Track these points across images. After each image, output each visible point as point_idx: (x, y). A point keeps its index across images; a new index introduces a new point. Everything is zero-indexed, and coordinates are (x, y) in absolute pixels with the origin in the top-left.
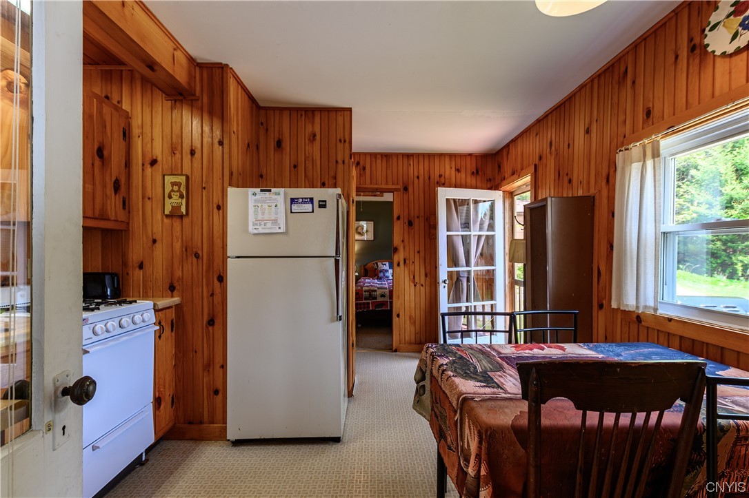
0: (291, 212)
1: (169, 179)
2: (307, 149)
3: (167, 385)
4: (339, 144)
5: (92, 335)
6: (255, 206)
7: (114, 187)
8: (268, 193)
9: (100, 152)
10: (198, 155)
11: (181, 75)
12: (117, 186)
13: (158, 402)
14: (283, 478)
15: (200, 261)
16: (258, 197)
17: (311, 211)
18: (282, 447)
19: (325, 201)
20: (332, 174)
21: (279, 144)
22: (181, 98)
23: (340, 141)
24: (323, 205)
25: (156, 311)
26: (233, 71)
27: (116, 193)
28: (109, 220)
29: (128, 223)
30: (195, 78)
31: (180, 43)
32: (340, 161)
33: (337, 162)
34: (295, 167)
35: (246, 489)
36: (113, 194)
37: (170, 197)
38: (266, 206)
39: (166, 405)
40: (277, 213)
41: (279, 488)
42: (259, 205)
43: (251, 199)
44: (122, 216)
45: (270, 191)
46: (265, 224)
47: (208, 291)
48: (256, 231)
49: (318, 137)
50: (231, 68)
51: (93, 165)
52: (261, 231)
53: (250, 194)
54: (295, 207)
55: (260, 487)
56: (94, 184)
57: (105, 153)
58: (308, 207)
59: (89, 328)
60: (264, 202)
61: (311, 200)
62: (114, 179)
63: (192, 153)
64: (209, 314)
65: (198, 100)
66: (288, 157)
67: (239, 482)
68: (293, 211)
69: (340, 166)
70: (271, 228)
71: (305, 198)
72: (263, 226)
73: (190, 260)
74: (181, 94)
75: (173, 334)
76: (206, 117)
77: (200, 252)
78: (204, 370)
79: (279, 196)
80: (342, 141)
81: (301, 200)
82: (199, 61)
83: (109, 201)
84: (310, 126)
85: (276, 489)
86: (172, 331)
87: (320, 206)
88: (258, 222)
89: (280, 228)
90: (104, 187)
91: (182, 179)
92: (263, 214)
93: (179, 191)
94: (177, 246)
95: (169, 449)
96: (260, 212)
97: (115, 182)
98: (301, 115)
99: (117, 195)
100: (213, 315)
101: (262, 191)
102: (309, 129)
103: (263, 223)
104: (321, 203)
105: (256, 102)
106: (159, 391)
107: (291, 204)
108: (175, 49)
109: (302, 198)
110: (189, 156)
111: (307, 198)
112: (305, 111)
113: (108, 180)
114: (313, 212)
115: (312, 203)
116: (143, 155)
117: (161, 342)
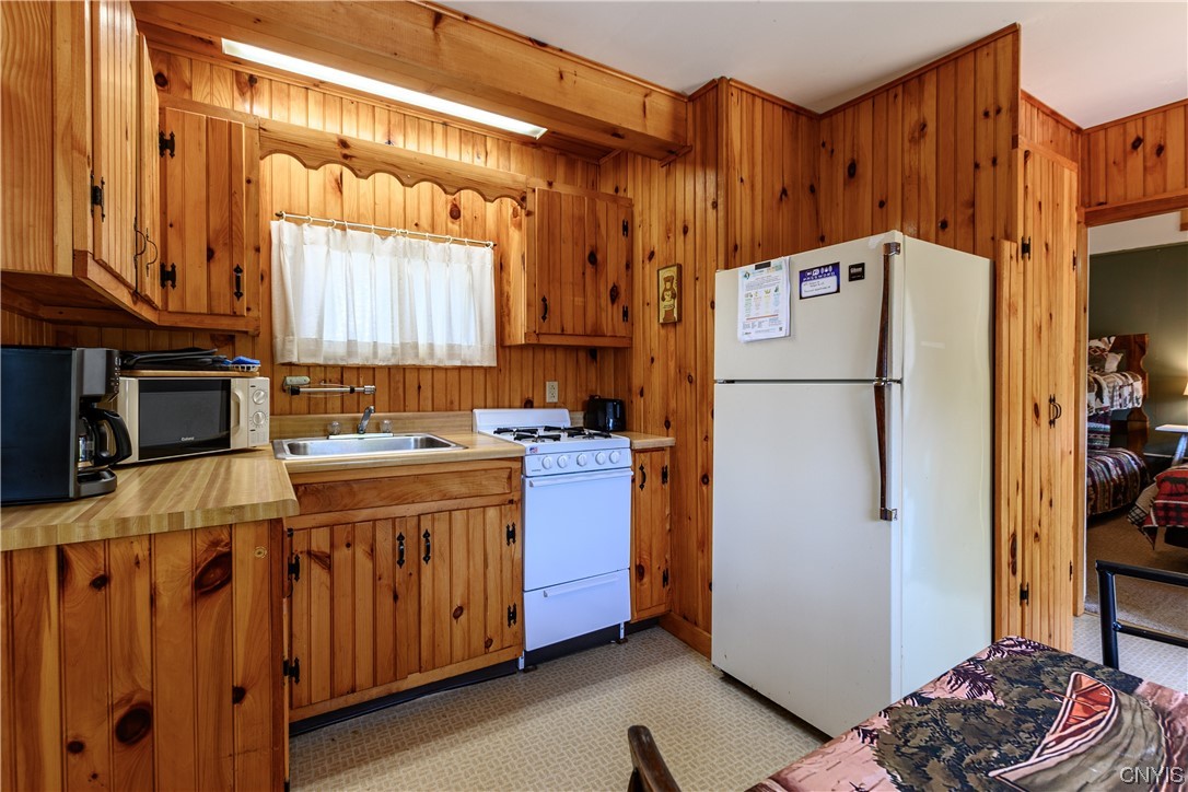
0: (801, 298)
1: (664, 274)
2: (906, 161)
3: (654, 554)
4: (981, 123)
5: (541, 467)
6: (747, 296)
7: (611, 296)
8: (765, 269)
9: (593, 258)
10: (690, 233)
11: (657, 126)
12: (614, 294)
13: (639, 571)
14: (741, 770)
15: (693, 386)
16: (752, 279)
17: (835, 289)
18: (784, 723)
19: (862, 265)
20: (965, 196)
21: (852, 170)
22: (673, 157)
23: (986, 114)
24: (857, 273)
25: (635, 452)
26: (736, 82)
27: (613, 301)
28: (604, 336)
29: (632, 339)
30: (686, 120)
31: (654, 82)
32: (985, 163)
33: (977, 166)
34: (882, 204)
35: (684, 747)
36: (610, 305)
37: (664, 299)
38: (761, 292)
39: (653, 579)
40: (777, 303)
41: (722, 779)
42: (753, 293)
43: (743, 282)
44: (621, 329)
45: (768, 265)
46: (760, 326)
47: (702, 432)
48: (747, 338)
49: (931, 128)
50: (731, 79)
51: (584, 274)
52: (754, 336)
53: (741, 275)
54: (808, 288)
55: (702, 758)
56: (585, 296)
57: (599, 257)
58: (829, 283)
59: (539, 459)
60: (760, 286)
61: (836, 267)
62: (610, 287)
63: (685, 231)
64: (703, 466)
65: (690, 151)
66: (869, 189)
67: (685, 731)
68: (803, 295)
69: (986, 174)
70: (768, 331)
71: (824, 267)
72: (756, 328)
73: (683, 386)
74: (671, 152)
75: (667, 486)
76: (700, 174)
77: (693, 375)
78: (698, 548)
79: (781, 270)
80: (992, 114)
81: (816, 272)
82: (689, 93)
83: (604, 315)
84: (914, 109)
85: (717, 777)
86: (664, 482)
87: (853, 277)
88: (750, 322)
89: (781, 329)
90: (598, 297)
91: (673, 272)
92: (758, 306)
93: (671, 287)
94: (672, 365)
95: (655, 640)
96: (753, 304)
97: (612, 290)
98: (896, 96)
99: (615, 306)
100: (708, 469)
101: (757, 267)
102: (913, 117)
103: (757, 323)
104: (854, 271)
105: (805, 110)
106: (640, 557)
107: (801, 281)
108: (646, 96)
109: (820, 268)
110: (682, 237)
111: (828, 266)
112: (904, 83)
113: (602, 289)
114: (838, 291)
115: (838, 274)
116: (644, 250)
117: (644, 494)
